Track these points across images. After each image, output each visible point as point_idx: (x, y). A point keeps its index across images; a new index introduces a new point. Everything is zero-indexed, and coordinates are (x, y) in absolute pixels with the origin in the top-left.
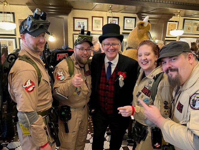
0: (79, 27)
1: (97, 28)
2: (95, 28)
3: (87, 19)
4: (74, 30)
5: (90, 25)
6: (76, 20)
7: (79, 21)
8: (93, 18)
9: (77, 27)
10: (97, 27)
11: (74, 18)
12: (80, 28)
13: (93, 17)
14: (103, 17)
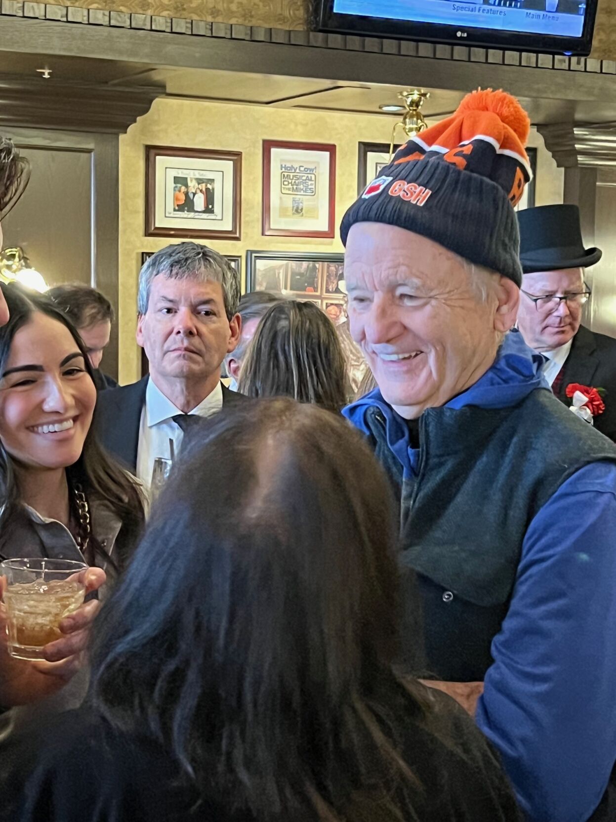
0: (180, 208)
1: (297, 218)
2: (283, 212)
3: (236, 157)
4: (151, 231)
5: (252, 194)
6: (161, 161)
7: (180, 174)
8: (274, 151)
9: (170, 206)
10: (298, 211)
11: (151, 151)
12: (185, 214)
13: (268, 145)
14: (331, 149)
